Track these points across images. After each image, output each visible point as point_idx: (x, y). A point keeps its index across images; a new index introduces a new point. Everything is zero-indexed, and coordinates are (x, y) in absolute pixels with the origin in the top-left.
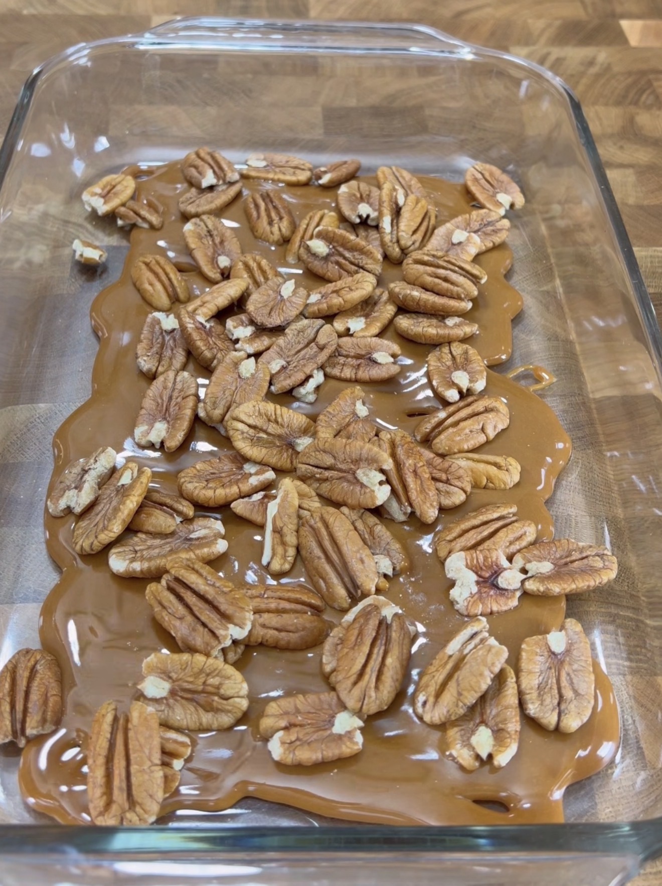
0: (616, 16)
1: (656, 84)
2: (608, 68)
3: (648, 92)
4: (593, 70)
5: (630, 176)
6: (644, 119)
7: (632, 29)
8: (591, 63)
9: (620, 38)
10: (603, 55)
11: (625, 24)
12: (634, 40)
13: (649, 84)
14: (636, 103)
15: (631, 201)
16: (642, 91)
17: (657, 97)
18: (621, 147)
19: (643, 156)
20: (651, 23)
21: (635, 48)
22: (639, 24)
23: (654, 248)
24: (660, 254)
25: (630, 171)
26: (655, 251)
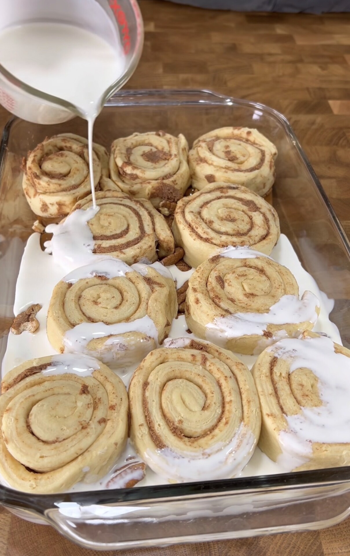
0: (326, 98)
1: (347, 134)
2: (322, 126)
3: (343, 139)
4: (314, 127)
5: (333, 183)
6: (341, 153)
7: (335, 105)
8: (313, 123)
9: (328, 110)
10: (319, 119)
11: (331, 102)
12: (336, 111)
13: (344, 134)
14: (337, 144)
15: (334, 196)
16: (340, 138)
17: (348, 141)
18: (329, 168)
19: (340, 172)
20: (345, 102)
21: (337, 115)
22: (338, 102)
23: (346, 221)
24: (349, 224)
25: (333, 180)
26: (347, 223)
